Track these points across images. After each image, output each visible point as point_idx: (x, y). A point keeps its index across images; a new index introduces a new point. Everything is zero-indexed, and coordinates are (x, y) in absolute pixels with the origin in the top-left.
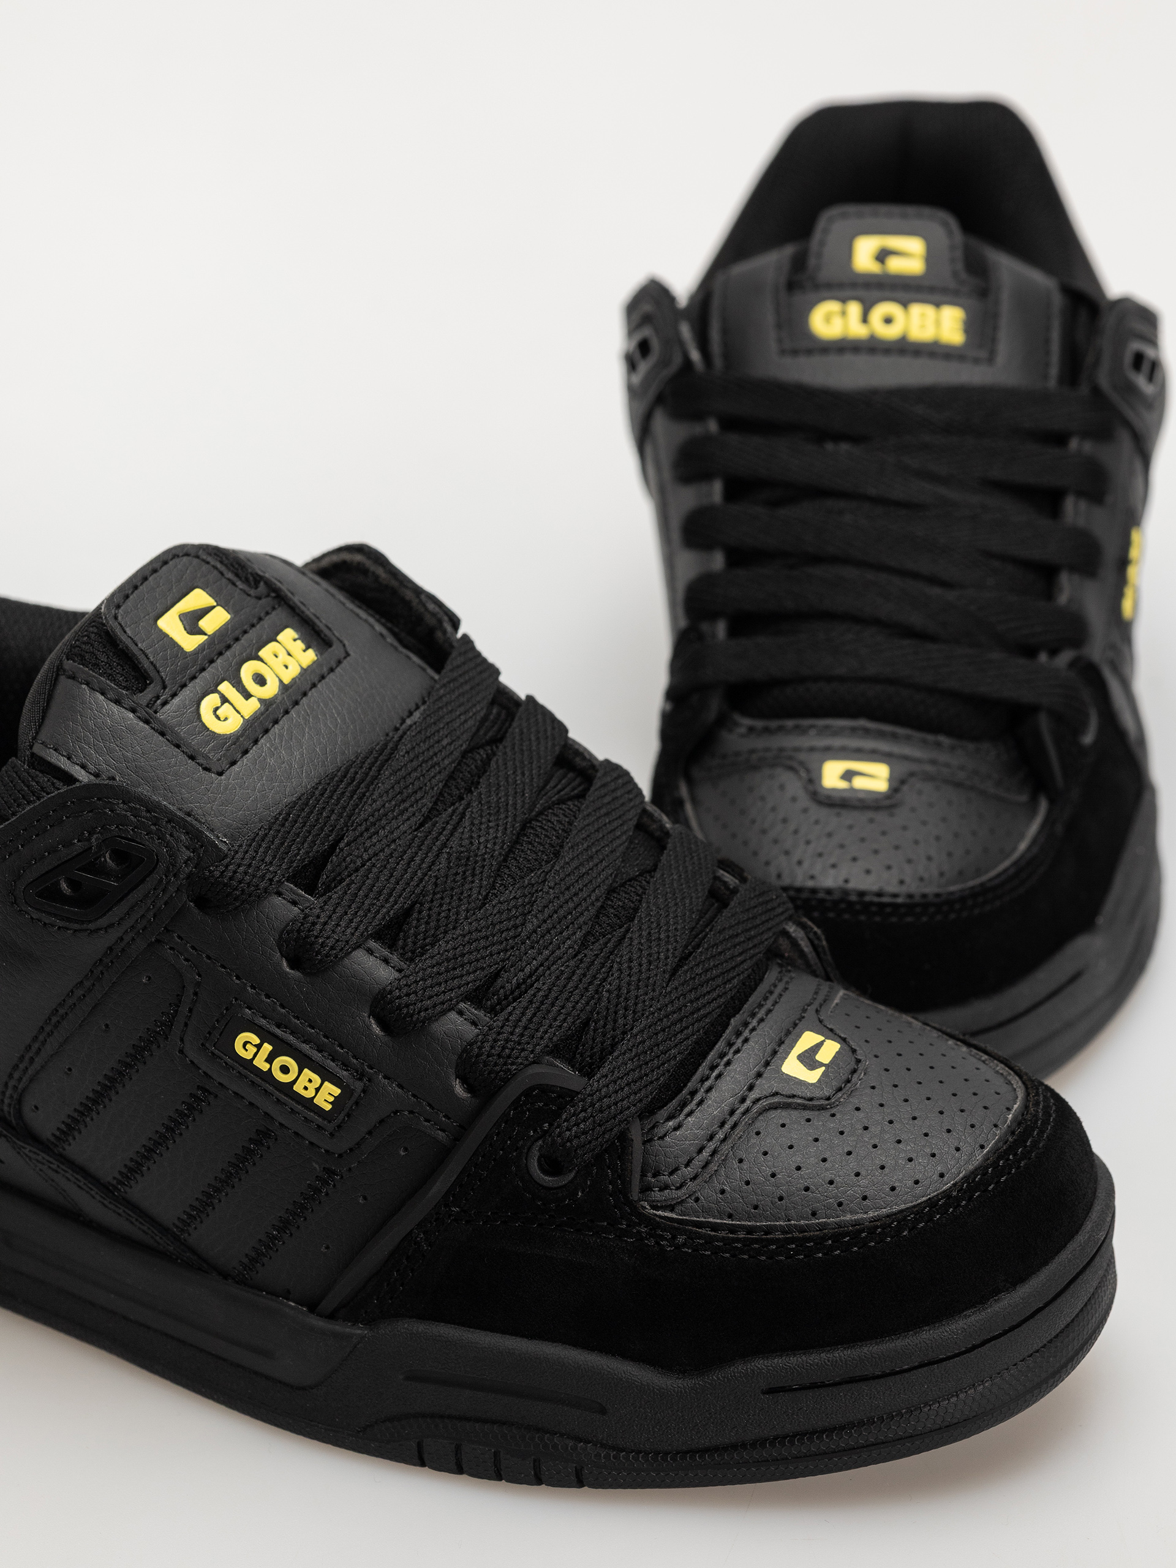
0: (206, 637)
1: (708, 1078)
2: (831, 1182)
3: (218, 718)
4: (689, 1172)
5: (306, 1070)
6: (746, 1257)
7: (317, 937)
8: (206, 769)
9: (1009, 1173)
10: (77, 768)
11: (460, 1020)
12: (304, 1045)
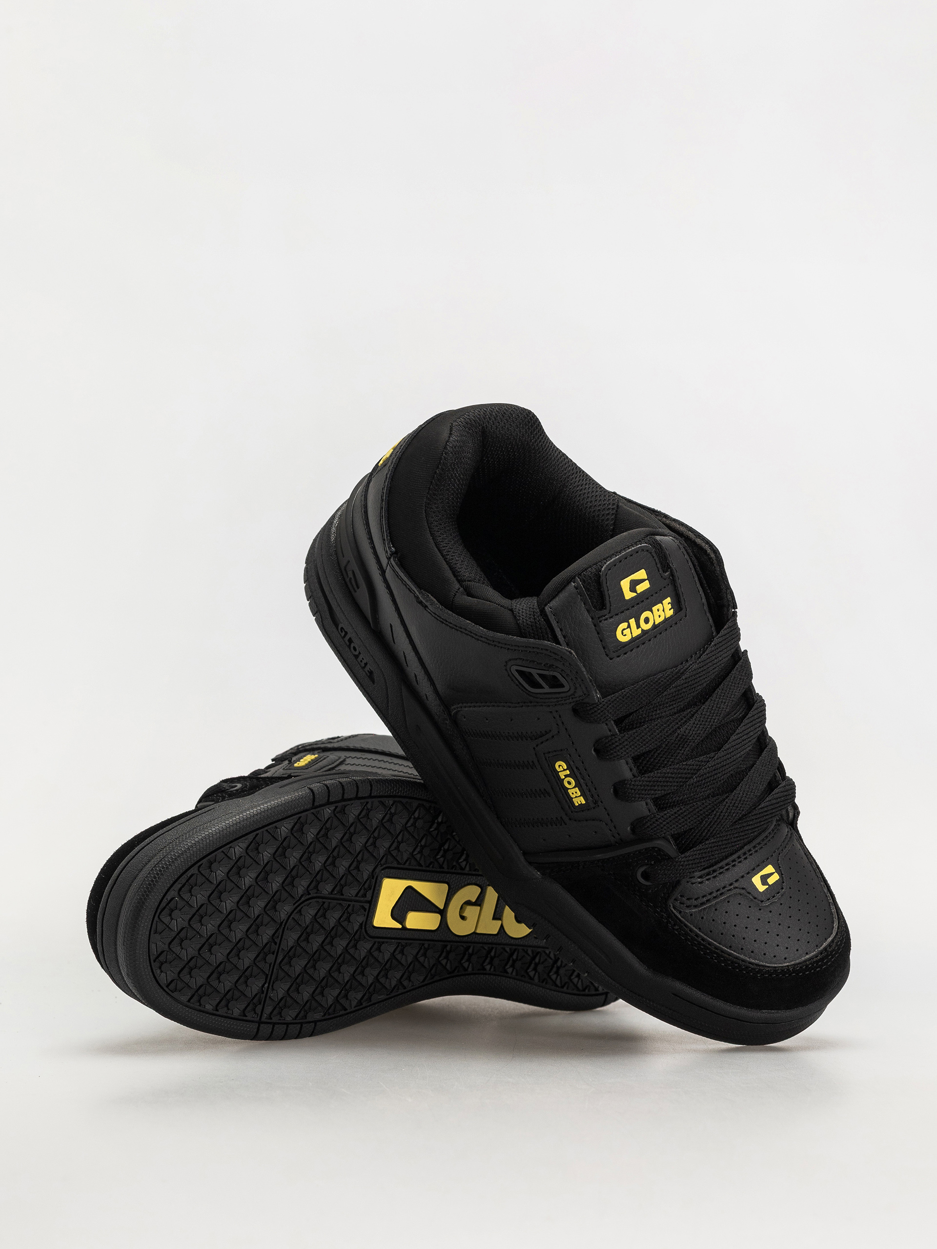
0: (635, 594)
1: (723, 868)
2: (744, 939)
3: (622, 633)
4: (695, 903)
5: (577, 788)
6: (696, 948)
7: (611, 749)
8: (607, 655)
9: (811, 971)
10: (559, 629)
11: (645, 806)
12: (582, 780)
